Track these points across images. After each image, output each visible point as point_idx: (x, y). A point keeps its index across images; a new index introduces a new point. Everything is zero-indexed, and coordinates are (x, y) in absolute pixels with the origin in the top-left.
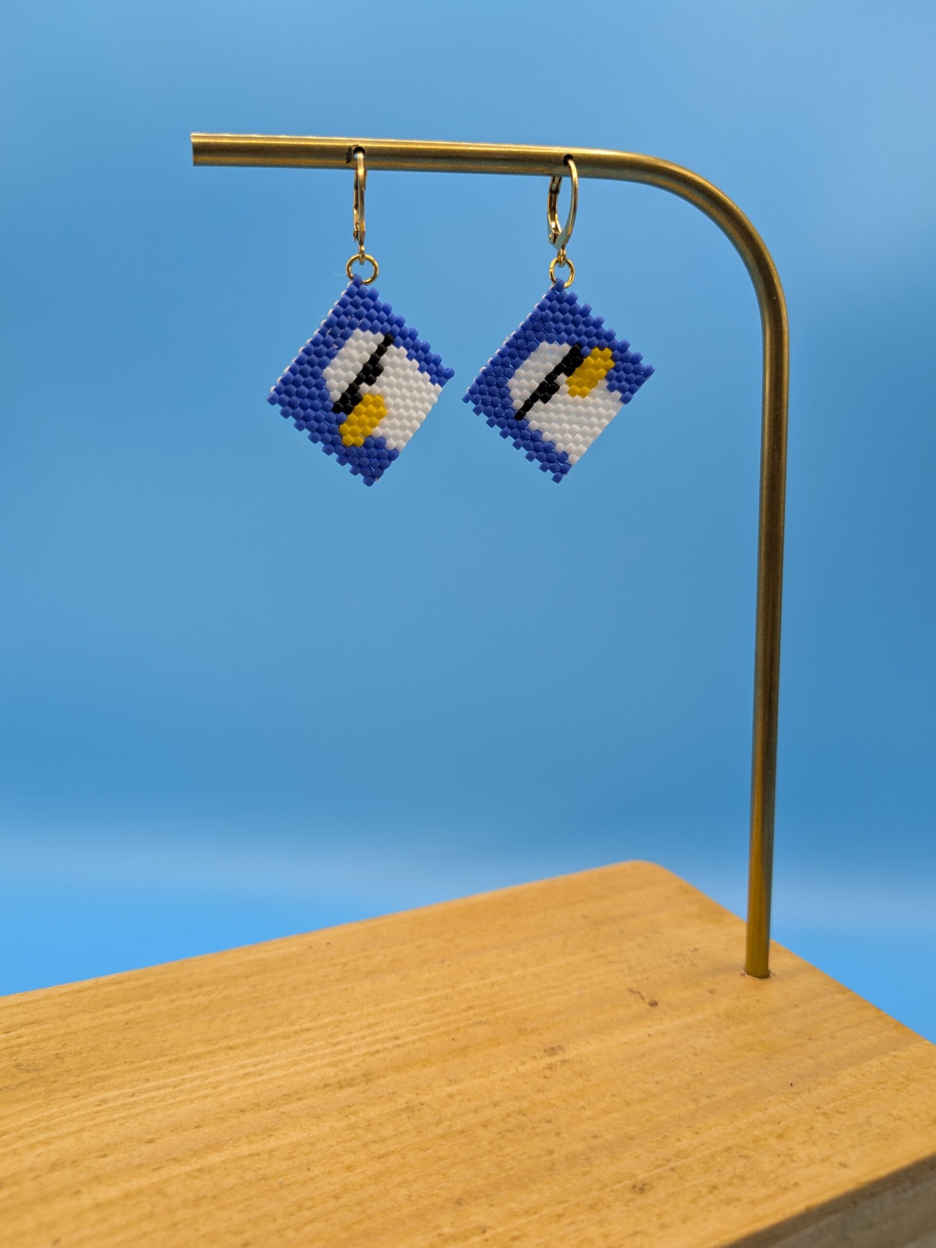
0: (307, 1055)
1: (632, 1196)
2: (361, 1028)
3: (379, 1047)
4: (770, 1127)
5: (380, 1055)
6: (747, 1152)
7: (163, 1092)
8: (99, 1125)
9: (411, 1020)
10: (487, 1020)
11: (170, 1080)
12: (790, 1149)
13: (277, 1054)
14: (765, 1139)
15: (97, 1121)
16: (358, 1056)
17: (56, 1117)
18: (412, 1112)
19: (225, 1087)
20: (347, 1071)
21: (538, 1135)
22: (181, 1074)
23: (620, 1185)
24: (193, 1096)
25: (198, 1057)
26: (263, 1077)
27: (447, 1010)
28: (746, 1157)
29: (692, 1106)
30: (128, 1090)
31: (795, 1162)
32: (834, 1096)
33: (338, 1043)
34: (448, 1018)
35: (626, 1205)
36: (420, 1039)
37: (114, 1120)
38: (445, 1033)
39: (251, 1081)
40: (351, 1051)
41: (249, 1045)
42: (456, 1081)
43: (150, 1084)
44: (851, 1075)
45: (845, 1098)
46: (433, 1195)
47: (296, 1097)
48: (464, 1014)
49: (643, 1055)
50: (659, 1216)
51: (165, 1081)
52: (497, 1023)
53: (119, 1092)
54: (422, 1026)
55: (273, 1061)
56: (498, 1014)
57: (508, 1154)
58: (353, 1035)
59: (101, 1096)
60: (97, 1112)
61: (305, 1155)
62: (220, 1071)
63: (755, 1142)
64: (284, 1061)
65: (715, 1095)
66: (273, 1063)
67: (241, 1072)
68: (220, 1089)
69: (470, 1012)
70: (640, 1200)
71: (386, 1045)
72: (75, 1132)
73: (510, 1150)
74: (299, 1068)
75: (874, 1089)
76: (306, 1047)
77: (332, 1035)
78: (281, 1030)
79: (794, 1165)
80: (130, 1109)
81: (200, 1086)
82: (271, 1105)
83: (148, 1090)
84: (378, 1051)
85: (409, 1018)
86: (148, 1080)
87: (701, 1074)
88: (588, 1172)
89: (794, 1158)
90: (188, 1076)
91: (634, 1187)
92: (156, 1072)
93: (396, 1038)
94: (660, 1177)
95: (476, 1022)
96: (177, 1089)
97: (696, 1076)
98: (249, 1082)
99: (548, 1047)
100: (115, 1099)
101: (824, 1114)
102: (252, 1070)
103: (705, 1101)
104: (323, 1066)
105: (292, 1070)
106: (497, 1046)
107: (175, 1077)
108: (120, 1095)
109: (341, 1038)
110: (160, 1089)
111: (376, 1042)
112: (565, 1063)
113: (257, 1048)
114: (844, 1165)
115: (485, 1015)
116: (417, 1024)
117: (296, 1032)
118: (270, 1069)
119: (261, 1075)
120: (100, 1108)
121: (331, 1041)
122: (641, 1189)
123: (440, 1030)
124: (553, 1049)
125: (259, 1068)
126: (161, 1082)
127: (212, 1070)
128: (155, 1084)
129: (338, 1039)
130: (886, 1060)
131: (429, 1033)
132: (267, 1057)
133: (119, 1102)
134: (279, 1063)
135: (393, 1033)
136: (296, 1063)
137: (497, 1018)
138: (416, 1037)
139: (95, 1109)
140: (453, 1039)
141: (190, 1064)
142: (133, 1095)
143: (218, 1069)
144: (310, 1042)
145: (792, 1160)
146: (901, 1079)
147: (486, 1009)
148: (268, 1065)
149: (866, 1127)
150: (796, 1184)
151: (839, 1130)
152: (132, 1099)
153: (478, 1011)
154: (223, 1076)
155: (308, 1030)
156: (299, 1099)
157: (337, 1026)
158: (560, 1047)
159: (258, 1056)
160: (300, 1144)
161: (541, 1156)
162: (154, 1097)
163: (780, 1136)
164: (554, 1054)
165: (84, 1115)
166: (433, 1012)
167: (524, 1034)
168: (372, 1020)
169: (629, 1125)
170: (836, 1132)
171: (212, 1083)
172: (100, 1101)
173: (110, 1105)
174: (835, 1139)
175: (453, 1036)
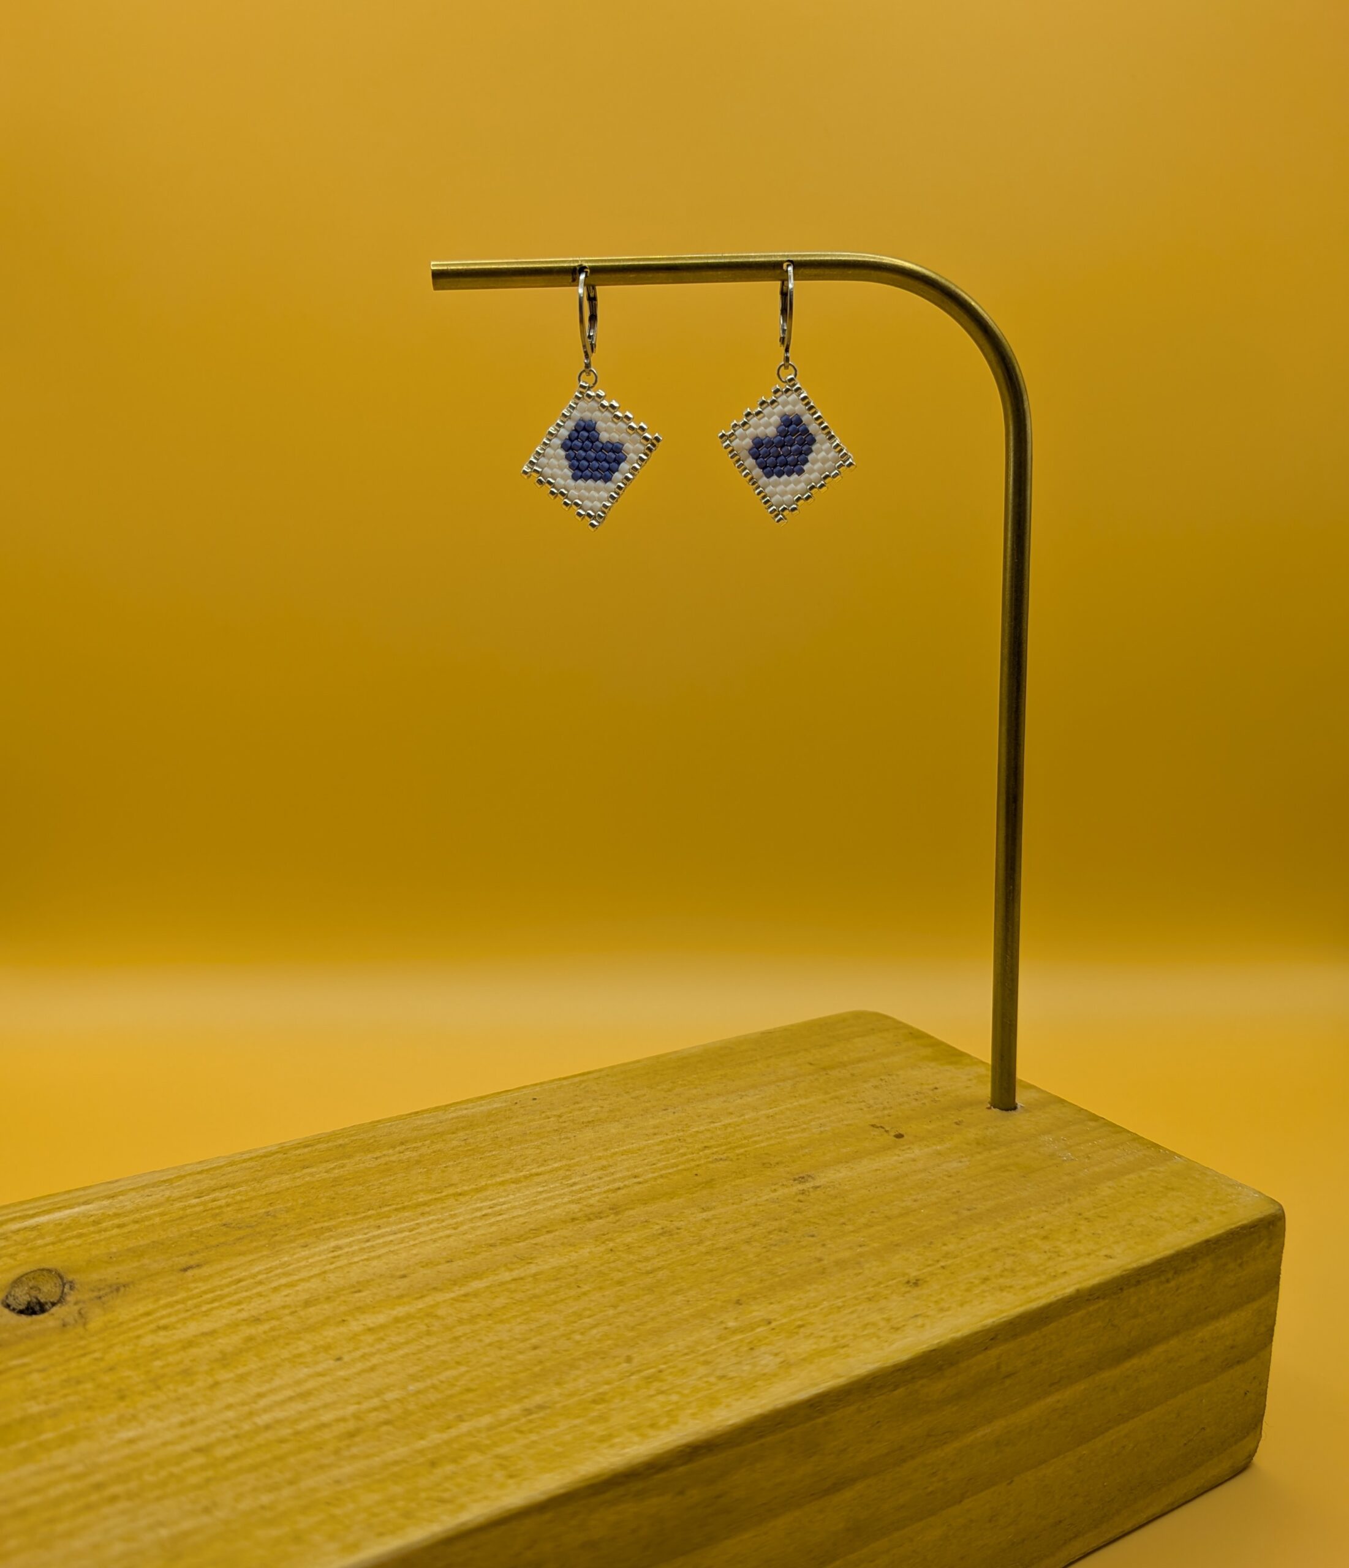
0: (544, 1196)
1: (908, 1289)
2: (595, 1170)
3: (621, 1185)
4: (1033, 1231)
5: (623, 1192)
6: (1013, 1251)
7: (400, 1236)
8: (340, 1267)
9: (646, 1161)
10: (728, 1157)
11: (404, 1225)
12: (1055, 1247)
13: (512, 1197)
14: (1031, 1241)
15: (338, 1264)
16: (599, 1193)
17: (292, 1264)
18: (670, 1235)
19: (465, 1227)
20: (591, 1206)
21: (803, 1247)
22: (413, 1220)
23: (894, 1281)
24: (435, 1236)
25: (425, 1204)
26: (504, 1216)
27: (681, 1151)
28: (1013, 1255)
29: (953, 1218)
30: (360, 1237)
31: (1063, 1256)
32: (1095, 1205)
33: (575, 1184)
34: (685, 1158)
35: (904, 1296)
36: (662, 1176)
37: (357, 1262)
38: (685, 1170)
39: (493, 1220)
40: (591, 1190)
41: (478, 1190)
42: (708, 1208)
43: (383, 1230)
44: (1110, 1187)
45: (1106, 1205)
46: (711, 1299)
47: (545, 1230)
48: (701, 1153)
49: (897, 1179)
50: (936, 1302)
51: (399, 1227)
52: (738, 1159)
53: (351, 1239)
54: (658, 1165)
55: (510, 1203)
56: (738, 1151)
57: (777, 1264)
58: (588, 1176)
59: (333, 1243)
60: (334, 1257)
61: (571, 1276)
62: (455, 1215)
63: (1020, 1243)
64: (521, 1202)
65: (975, 1208)
66: (510, 1205)
67: (478, 1214)
68: (461, 1229)
69: (707, 1151)
70: (916, 1292)
71: (626, 1183)
72: (319, 1274)
73: (778, 1260)
74: (540, 1207)
75: (1134, 1197)
76: (540, 1189)
77: (565, 1178)
78: (508, 1176)
79: (1061, 1259)
80: (370, 1252)
81: (438, 1228)
82: (520, 1238)
83: (383, 1236)
84: (619, 1189)
85: (645, 1160)
86: (379, 1227)
87: (958, 1192)
88: (860, 1274)
89: (1061, 1254)
90: (421, 1220)
91: (908, 1282)
92: (385, 1220)
93: (635, 1177)
94: (932, 1274)
95: (716, 1159)
96: (414, 1232)
97: (953, 1193)
98: (491, 1222)
99: (797, 1177)
100: (350, 1245)
101: (1086, 1219)
102: (490, 1211)
103: (966, 1213)
104: (565, 1204)
105: (533, 1209)
106: (744, 1178)
107: (407, 1222)
108: (353, 1241)
109: (577, 1179)
110: (395, 1233)
111: (614, 1181)
112: (819, 1189)
113: (488, 1193)
114: (1108, 1257)
115: (724, 1153)
116: (654, 1164)
117: (526, 1177)
118: (508, 1209)
119: (500, 1215)
120: (336, 1254)
121: (567, 1183)
122: (916, 1283)
123: (679, 1168)
124: (803, 1178)
125: (498, 1208)
126: (394, 1228)
127: (447, 1214)
128: (388, 1229)
129: (573, 1181)
130: (1144, 1174)
131: (670, 1171)
132: (501, 1200)
133: (355, 1248)
134: (517, 1204)
135: (630, 1173)
136: (535, 1203)
137: (738, 1155)
138: (656, 1174)
139: (331, 1255)
140: (696, 1175)
141: (420, 1210)
142: (368, 1241)
143: (452, 1213)
144: (544, 1184)
145: (1059, 1256)
146: (1161, 1189)
147: (724, 1148)
148: (506, 1206)
149: (1128, 1227)
150: (1065, 1273)
151: (1103, 1230)
153: (715, 1150)
154: (460, 1219)
155: (537, 1174)
157: (568, 1170)
158: (809, 1176)
159: (491, 1200)
160: (563, 1268)
161: (810, 1263)
162: (391, 1241)
163: (1045, 1238)
164: (805, 1182)
165: (321, 1261)
166: (668, 1153)
167: (770, 1168)
168: (604, 1163)
169: (893, 1235)
170: (1100, 1232)
171: (450, 1225)
172: (334, 1247)
173: (346, 1250)
174: (1099, 1238)
175: (695, 1172)
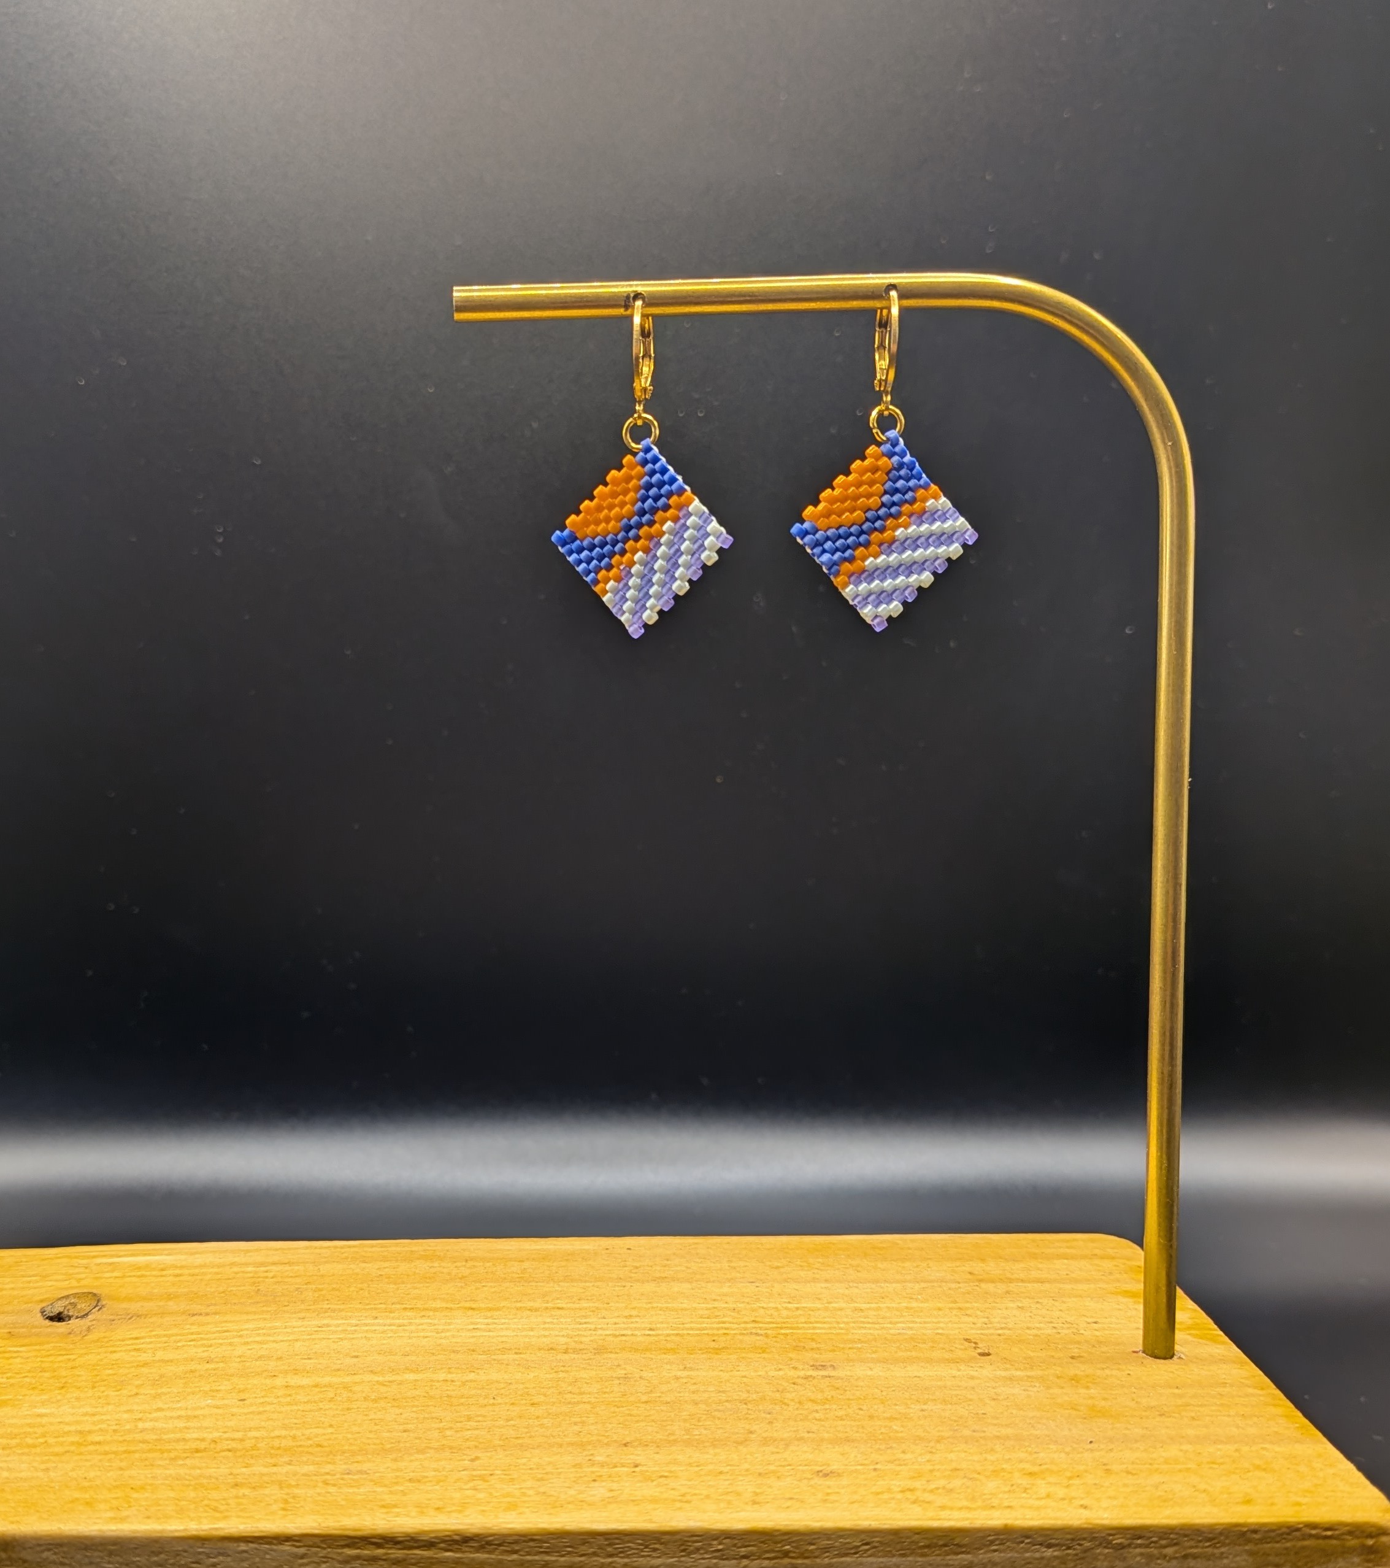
7: (386, 1328)
11: (398, 1321)
126: (388, 1321)
128: (381, 1321)
139: (316, 1329)
152: (353, 1328)
154: (452, 1327)
156: (516, 1353)
